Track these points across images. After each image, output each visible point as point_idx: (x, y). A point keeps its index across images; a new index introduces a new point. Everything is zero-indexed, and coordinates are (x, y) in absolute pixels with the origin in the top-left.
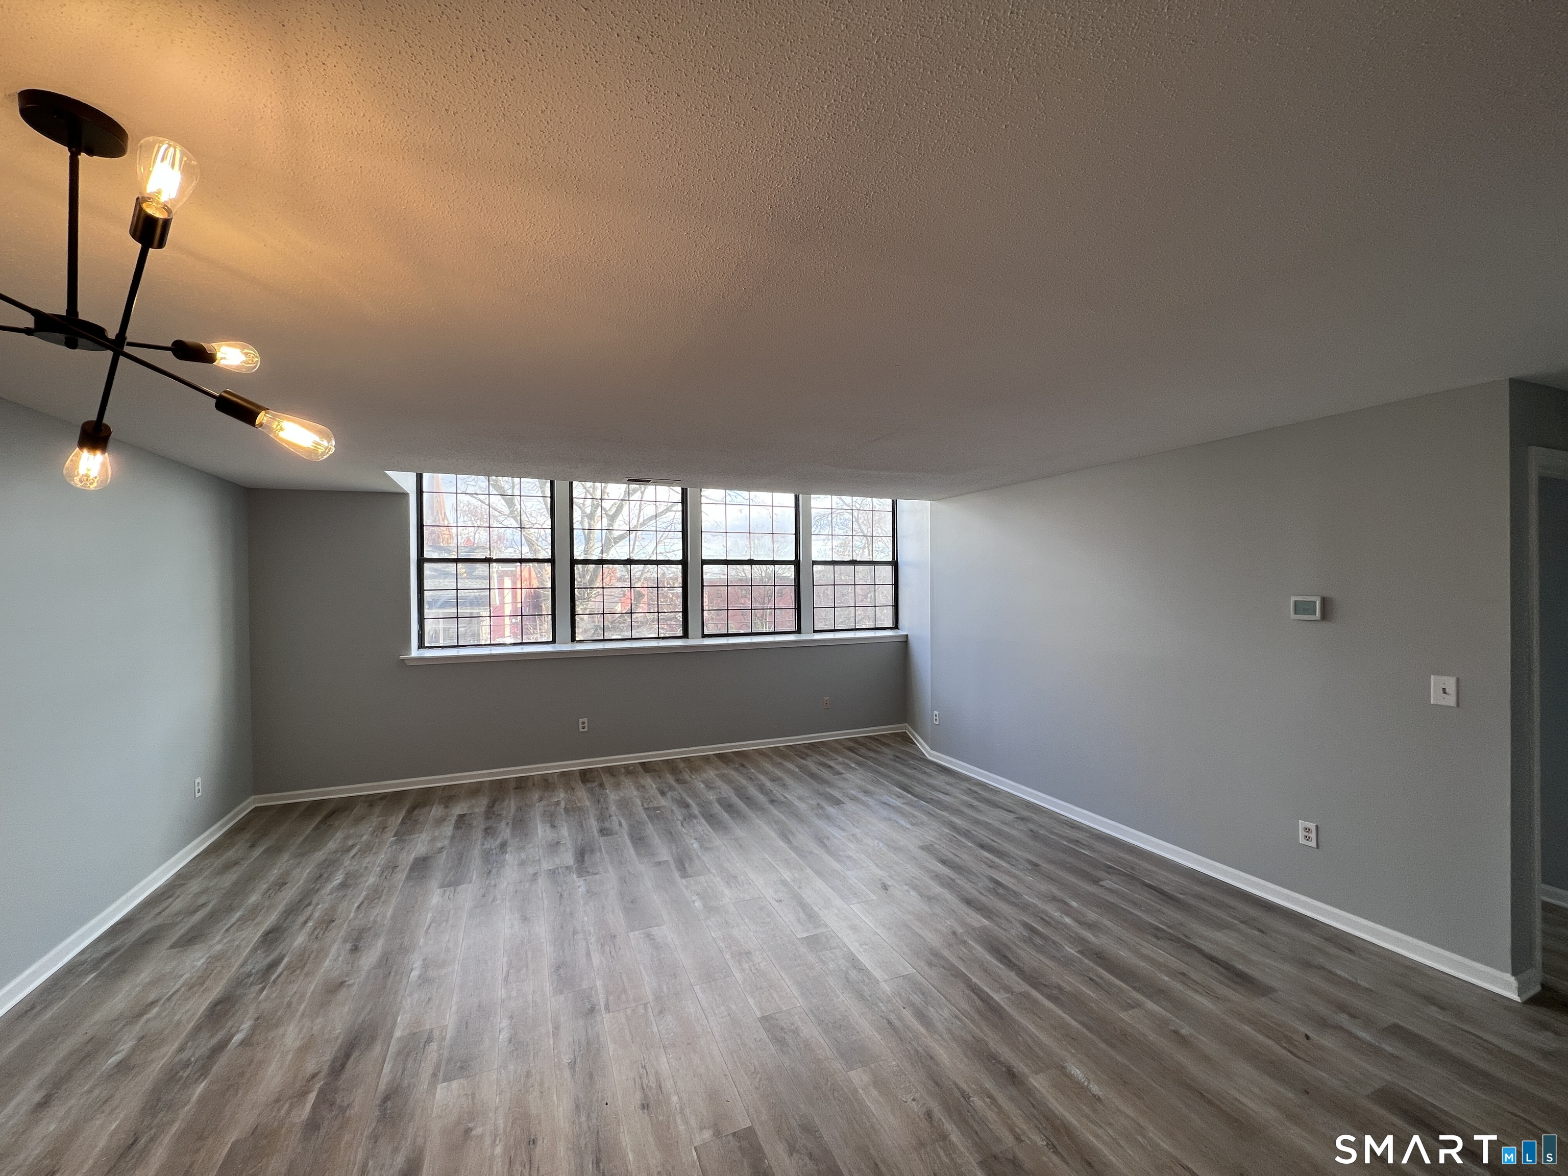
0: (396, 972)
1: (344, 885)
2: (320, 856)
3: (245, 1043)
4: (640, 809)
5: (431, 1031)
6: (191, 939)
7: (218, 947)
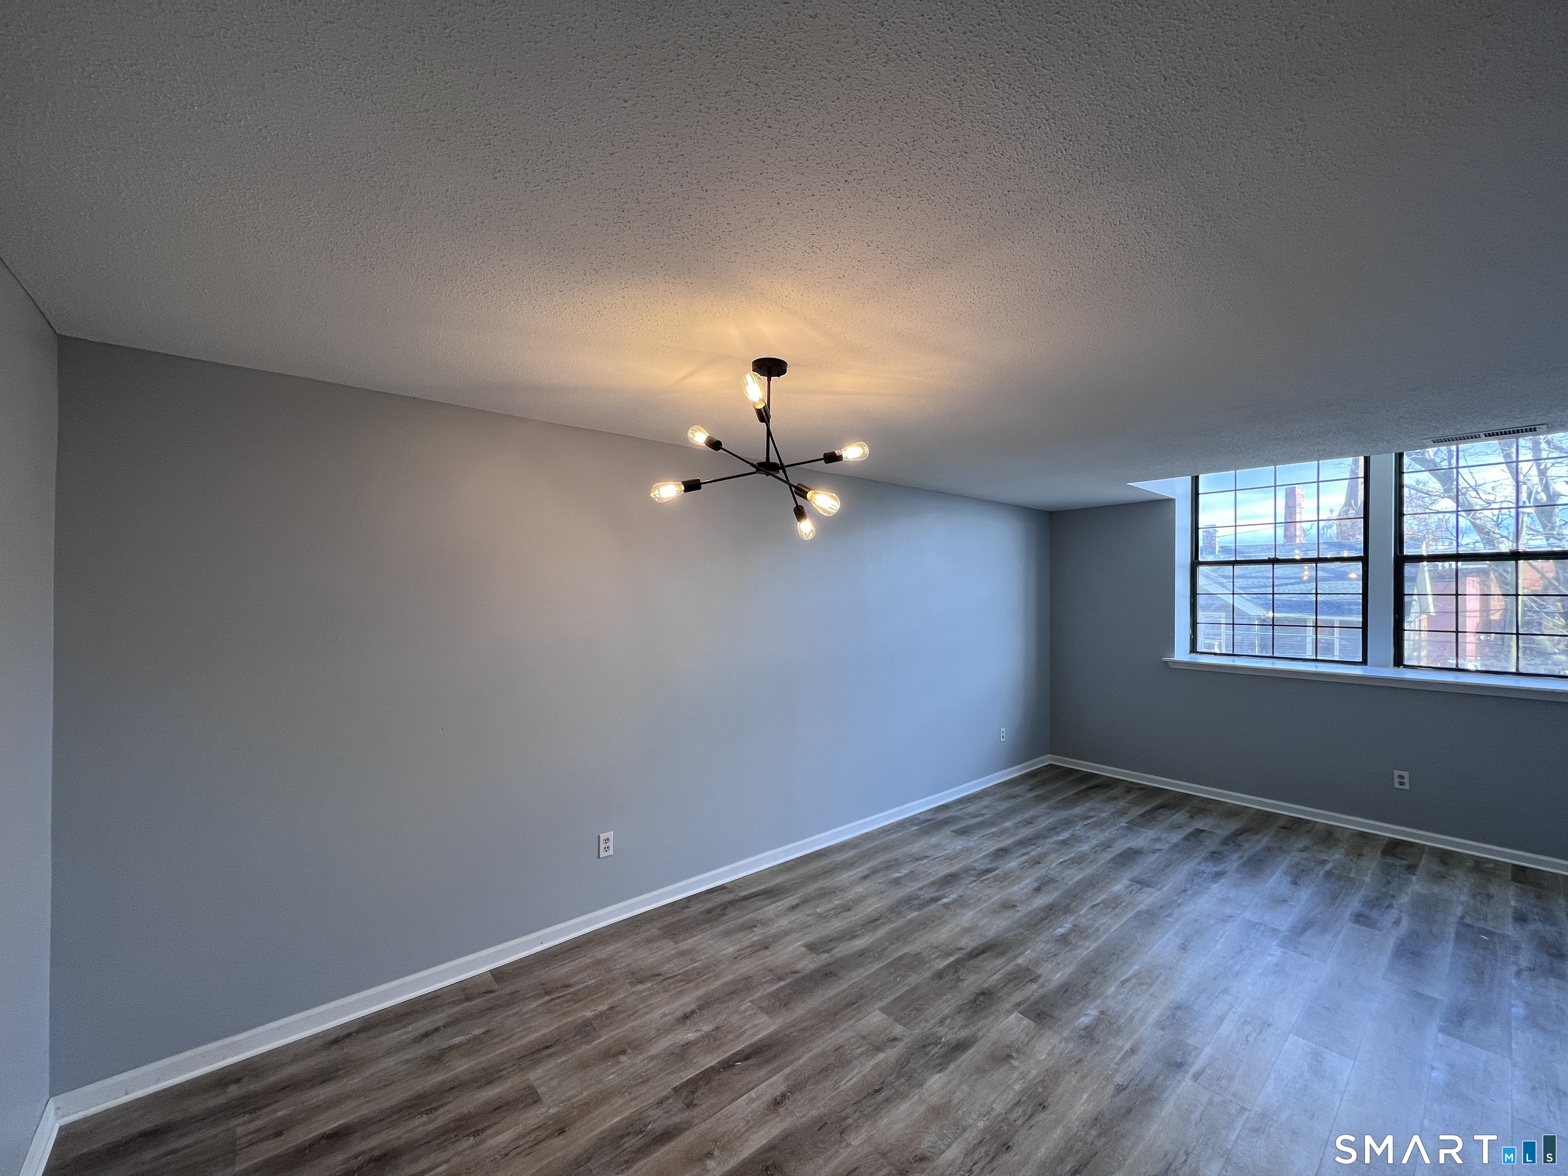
0: (1050, 922)
1: (1064, 843)
2: (1064, 814)
3: (946, 906)
4: (1453, 920)
5: (1040, 976)
6: (964, 832)
7: (972, 844)
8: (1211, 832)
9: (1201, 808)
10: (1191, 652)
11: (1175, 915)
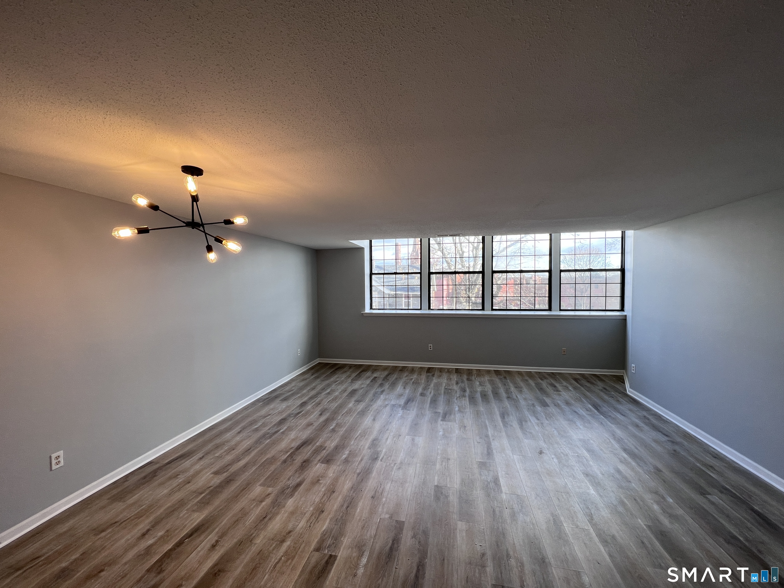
0: (327, 425)
1: (329, 393)
2: (327, 382)
3: (283, 433)
4: (443, 388)
5: (326, 447)
6: (285, 399)
7: (290, 404)
8: (379, 377)
9: (375, 369)
10: (370, 309)
11: (370, 409)
